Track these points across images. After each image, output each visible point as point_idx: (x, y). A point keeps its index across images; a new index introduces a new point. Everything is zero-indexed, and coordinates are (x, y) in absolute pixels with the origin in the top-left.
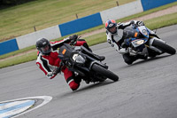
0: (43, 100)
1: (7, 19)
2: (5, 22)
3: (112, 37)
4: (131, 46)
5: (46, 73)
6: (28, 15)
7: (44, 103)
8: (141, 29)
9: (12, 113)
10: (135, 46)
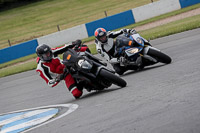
1: (26, 17)
2: (25, 20)
3: (102, 46)
4: (124, 55)
5: (47, 81)
6: (51, 12)
8: (135, 37)
9: (32, 123)
10: (129, 55)
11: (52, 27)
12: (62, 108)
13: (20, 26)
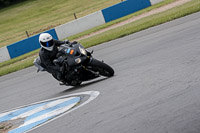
0: (89, 96)
2: (41, 10)
7: (91, 99)
9: (55, 112)
11: (69, 15)
12: (84, 96)
13: (37, 16)
